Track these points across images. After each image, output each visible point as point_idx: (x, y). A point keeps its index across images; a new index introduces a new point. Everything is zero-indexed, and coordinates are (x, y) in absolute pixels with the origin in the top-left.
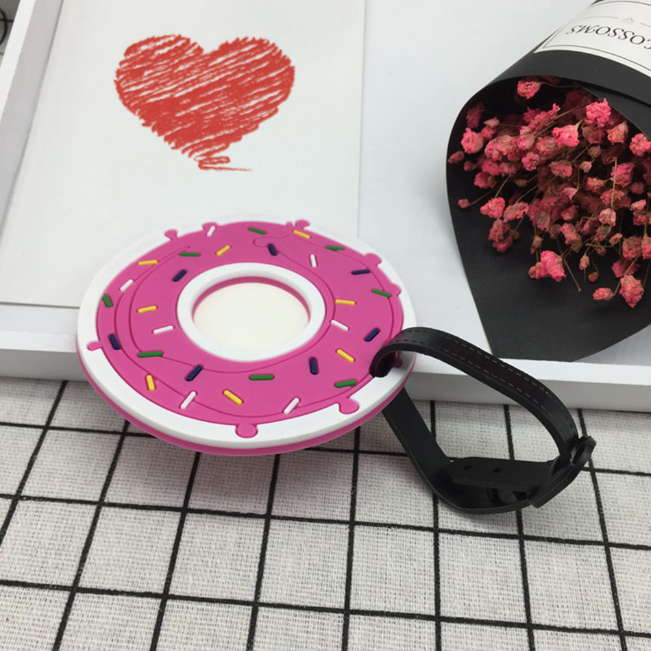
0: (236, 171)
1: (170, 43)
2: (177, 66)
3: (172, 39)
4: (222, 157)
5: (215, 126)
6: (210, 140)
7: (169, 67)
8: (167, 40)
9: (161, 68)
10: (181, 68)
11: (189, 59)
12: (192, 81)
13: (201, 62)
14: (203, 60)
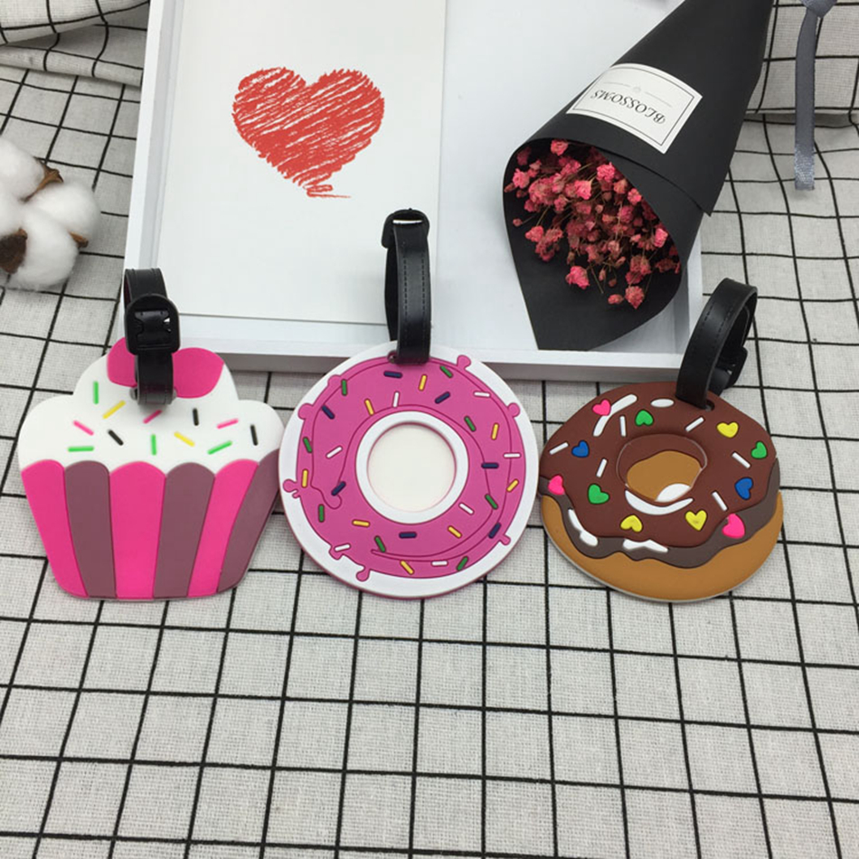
0: (337, 198)
1: (277, 76)
2: (283, 99)
3: (278, 71)
4: (325, 186)
5: (319, 157)
6: (315, 170)
7: (278, 100)
8: (274, 73)
9: (271, 101)
10: (288, 101)
11: (294, 92)
12: (298, 112)
13: (305, 95)
14: (305, 92)
